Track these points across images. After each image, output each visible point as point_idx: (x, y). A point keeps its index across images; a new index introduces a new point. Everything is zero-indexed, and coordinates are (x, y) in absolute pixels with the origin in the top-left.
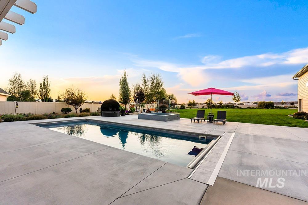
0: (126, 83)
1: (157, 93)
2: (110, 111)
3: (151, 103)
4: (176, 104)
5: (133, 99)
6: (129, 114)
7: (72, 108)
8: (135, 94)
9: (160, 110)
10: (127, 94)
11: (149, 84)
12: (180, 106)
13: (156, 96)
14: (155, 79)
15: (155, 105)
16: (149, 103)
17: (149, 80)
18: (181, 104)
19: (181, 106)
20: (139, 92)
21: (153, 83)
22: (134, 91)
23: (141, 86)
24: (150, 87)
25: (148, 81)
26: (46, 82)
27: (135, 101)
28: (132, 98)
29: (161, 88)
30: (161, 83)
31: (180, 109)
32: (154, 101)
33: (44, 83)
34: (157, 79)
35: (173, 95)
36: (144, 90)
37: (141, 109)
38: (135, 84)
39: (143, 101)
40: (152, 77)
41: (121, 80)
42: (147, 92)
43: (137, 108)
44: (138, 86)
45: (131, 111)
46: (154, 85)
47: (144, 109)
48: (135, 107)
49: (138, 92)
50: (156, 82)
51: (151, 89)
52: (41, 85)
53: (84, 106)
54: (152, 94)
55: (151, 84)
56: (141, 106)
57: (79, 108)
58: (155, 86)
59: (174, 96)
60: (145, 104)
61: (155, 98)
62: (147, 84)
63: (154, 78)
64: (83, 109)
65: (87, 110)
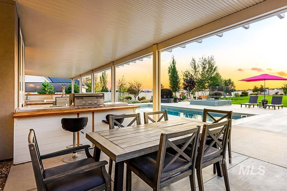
0: (176, 71)
1: (209, 79)
2: (164, 98)
3: (202, 90)
4: (235, 91)
5: (183, 87)
6: (180, 101)
7: (132, 96)
8: (184, 81)
9: (213, 98)
10: (177, 82)
11: (200, 69)
12: (240, 93)
13: (208, 82)
14: (207, 64)
15: (207, 93)
16: (200, 91)
17: (199, 65)
18: (242, 91)
19: (242, 93)
20: (189, 79)
21: (204, 68)
22: (184, 78)
23: (191, 73)
24: (201, 73)
25: (198, 67)
26: (104, 75)
27: (185, 88)
28: (181, 85)
29: (215, 73)
30: (214, 67)
31: (241, 96)
32: (206, 88)
33: (103, 76)
34: (209, 63)
35: (230, 80)
36: (194, 76)
37: (192, 96)
38: (184, 71)
39: (193, 88)
40: (203, 61)
41: (169, 67)
42: (197, 78)
43: (188, 95)
44: (187, 73)
45: (183, 99)
46: (205, 71)
47: (195, 96)
48: (186, 95)
49: (187, 79)
50: (208, 67)
51: (202, 75)
52: (100, 77)
53: (141, 95)
54: (203, 81)
55: (202, 70)
56: (192, 93)
57: (137, 97)
58: (207, 71)
59: (232, 81)
60: (195, 91)
61: (207, 84)
62: (197, 70)
63: (205, 62)
64: (140, 97)
65: (143, 98)
